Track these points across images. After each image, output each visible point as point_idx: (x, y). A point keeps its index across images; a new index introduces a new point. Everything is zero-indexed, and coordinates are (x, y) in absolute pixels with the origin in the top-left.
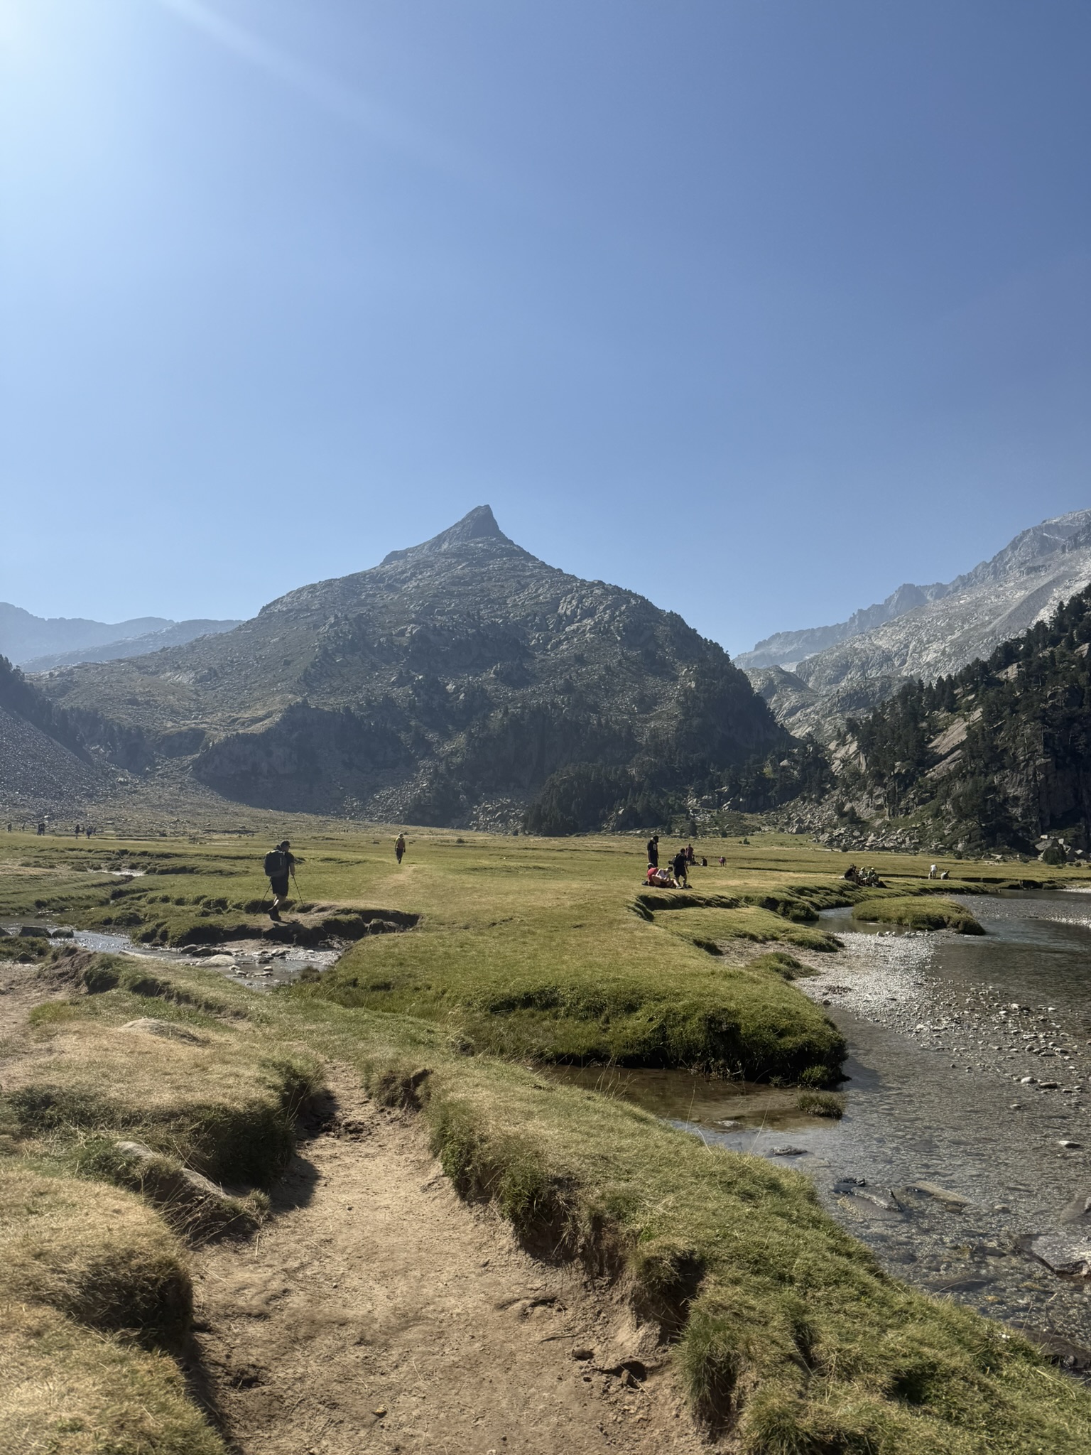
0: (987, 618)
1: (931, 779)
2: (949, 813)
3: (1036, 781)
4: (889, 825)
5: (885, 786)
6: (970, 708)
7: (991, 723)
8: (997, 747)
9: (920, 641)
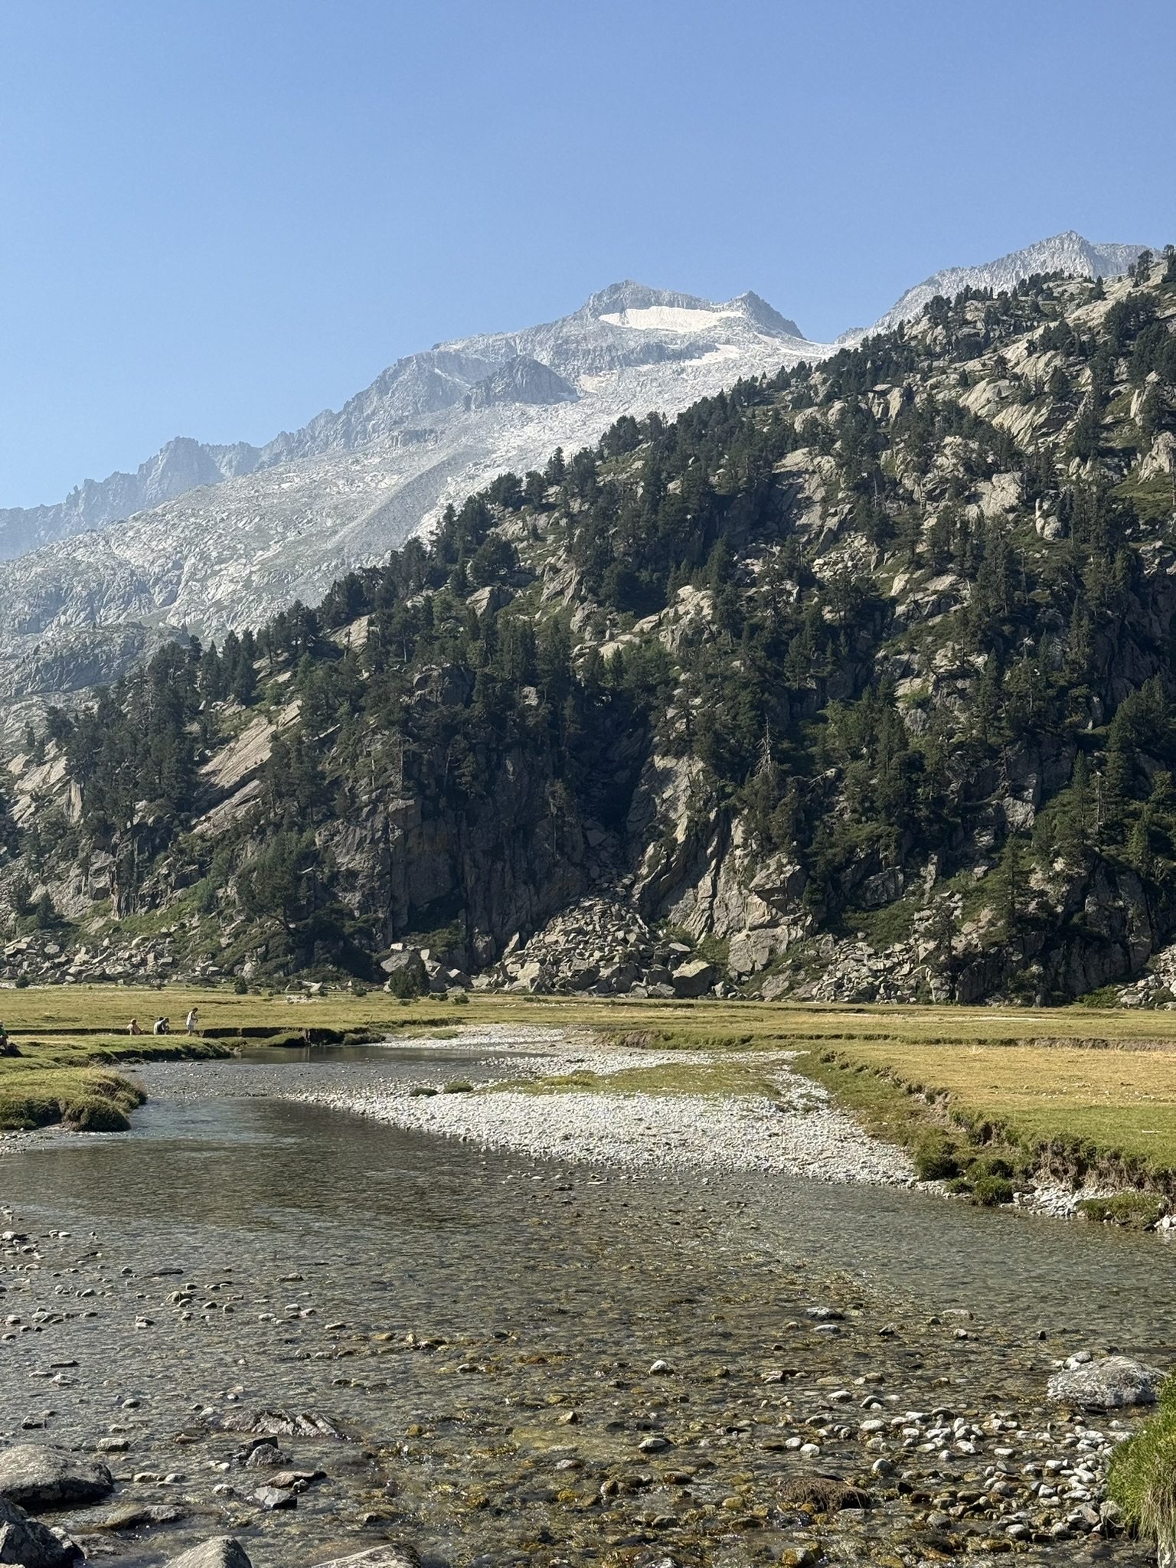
0: (329, 523)
1: (202, 837)
2: (231, 903)
3: (387, 841)
4: (117, 930)
5: (113, 850)
6: (280, 699)
7: (315, 728)
8: (322, 776)
9: (204, 557)
